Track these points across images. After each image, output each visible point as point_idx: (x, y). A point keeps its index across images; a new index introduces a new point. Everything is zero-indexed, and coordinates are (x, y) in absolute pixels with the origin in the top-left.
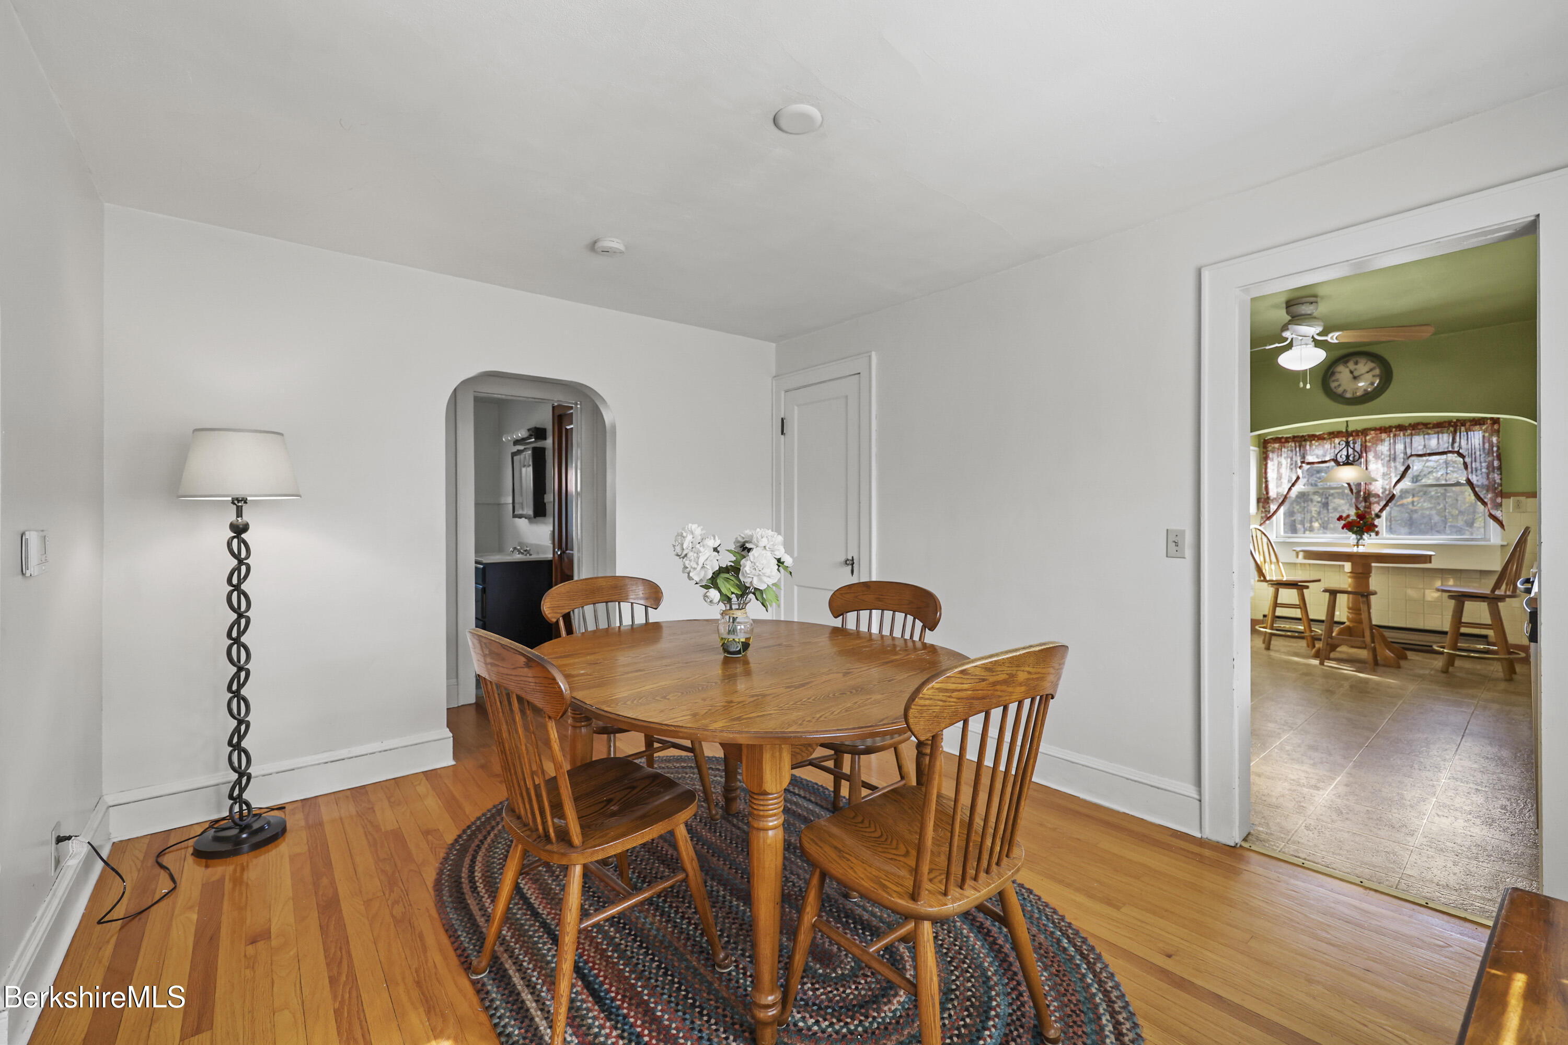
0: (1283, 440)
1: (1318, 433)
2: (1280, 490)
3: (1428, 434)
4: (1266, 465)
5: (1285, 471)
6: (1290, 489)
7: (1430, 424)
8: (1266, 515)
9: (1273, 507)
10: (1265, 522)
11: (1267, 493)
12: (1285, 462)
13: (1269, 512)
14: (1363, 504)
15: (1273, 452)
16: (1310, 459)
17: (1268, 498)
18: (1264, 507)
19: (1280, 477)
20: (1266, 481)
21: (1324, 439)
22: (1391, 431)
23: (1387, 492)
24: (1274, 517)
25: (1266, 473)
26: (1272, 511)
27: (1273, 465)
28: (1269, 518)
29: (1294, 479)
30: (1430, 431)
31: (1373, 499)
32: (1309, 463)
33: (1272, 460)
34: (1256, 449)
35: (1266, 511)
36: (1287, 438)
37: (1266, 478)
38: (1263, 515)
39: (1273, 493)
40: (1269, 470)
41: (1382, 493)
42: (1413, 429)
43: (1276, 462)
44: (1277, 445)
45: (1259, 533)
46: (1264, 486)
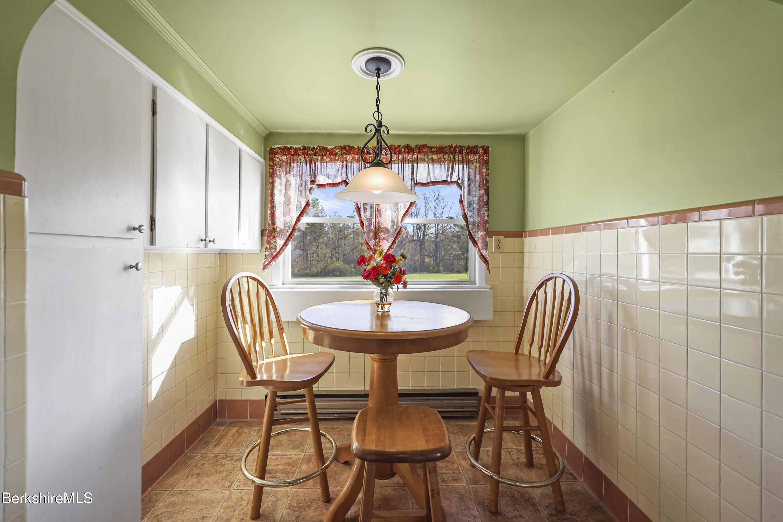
0: (292, 151)
1: (329, 147)
2: (288, 219)
3: (433, 161)
4: (273, 184)
5: (293, 193)
6: (299, 218)
7: (434, 147)
8: (271, 254)
9: (280, 242)
10: (269, 263)
11: (273, 223)
12: (294, 180)
13: (275, 248)
14: (373, 241)
15: (281, 167)
16: (321, 179)
17: (274, 229)
18: (269, 243)
19: (287, 202)
20: (273, 207)
21: (336, 154)
22: (400, 153)
23: (395, 227)
24: (281, 258)
25: (272, 194)
26: (278, 249)
27: (281, 184)
28: (274, 258)
29: (304, 204)
30: (435, 157)
31: (382, 235)
32: (320, 186)
33: (280, 178)
34: (262, 160)
35: (271, 248)
36: (296, 149)
37: (272, 202)
38: (268, 253)
39: (279, 224)
40: (276, 192)
41: (392, 227)
42: (419, 152)
43: (284, 179)
44: (284, 158)
45: (253, 284)
46: (269, 212)
